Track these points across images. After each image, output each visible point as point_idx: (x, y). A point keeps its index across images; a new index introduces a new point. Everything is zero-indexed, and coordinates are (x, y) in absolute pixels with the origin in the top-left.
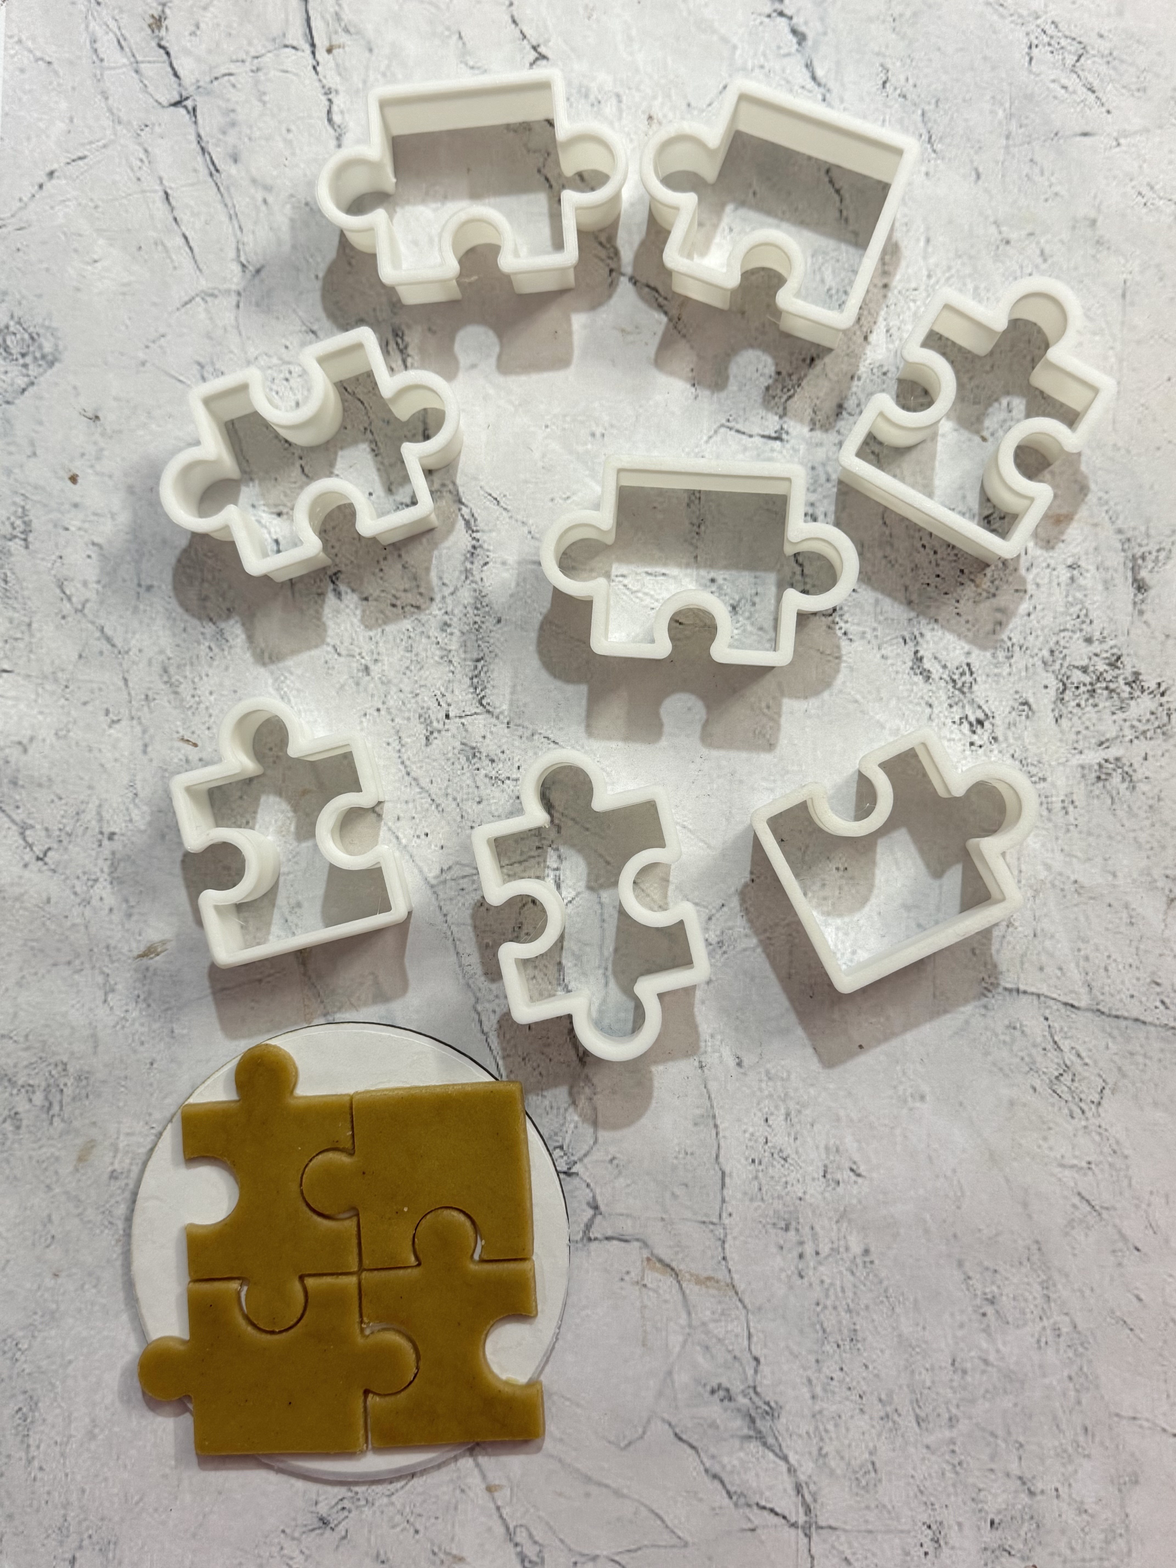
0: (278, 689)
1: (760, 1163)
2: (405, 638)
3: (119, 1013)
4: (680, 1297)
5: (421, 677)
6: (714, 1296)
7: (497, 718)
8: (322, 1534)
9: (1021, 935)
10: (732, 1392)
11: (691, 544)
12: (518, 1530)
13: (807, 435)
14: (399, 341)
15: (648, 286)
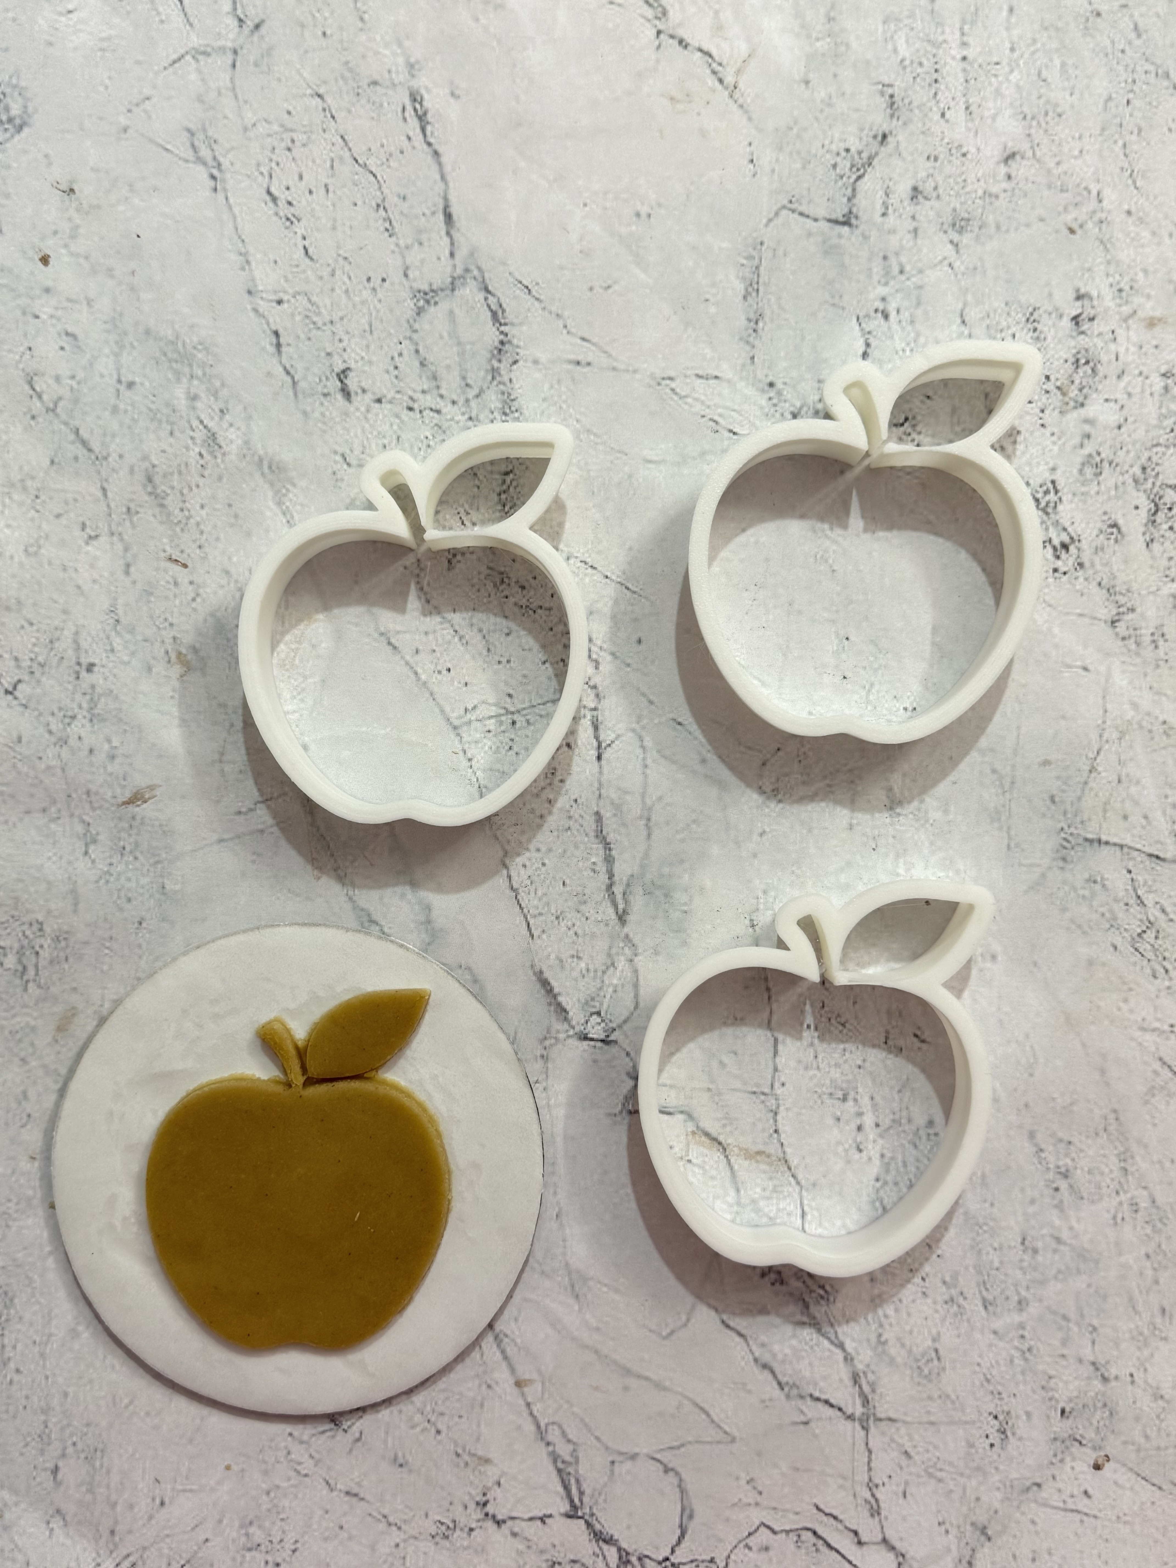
0: (279, 504)
1: (818, 1029)
2: (424, 448)
3: (102, 866)
4: (728, 1173)
6: (764, 1172)
8: (333, 1437)
9: (1104, 781)
10: (785, 1276)
11: (748, 342)
12: (550, 1427)
13: (879, 220)
14: (418, 106)
15: (700, 50)
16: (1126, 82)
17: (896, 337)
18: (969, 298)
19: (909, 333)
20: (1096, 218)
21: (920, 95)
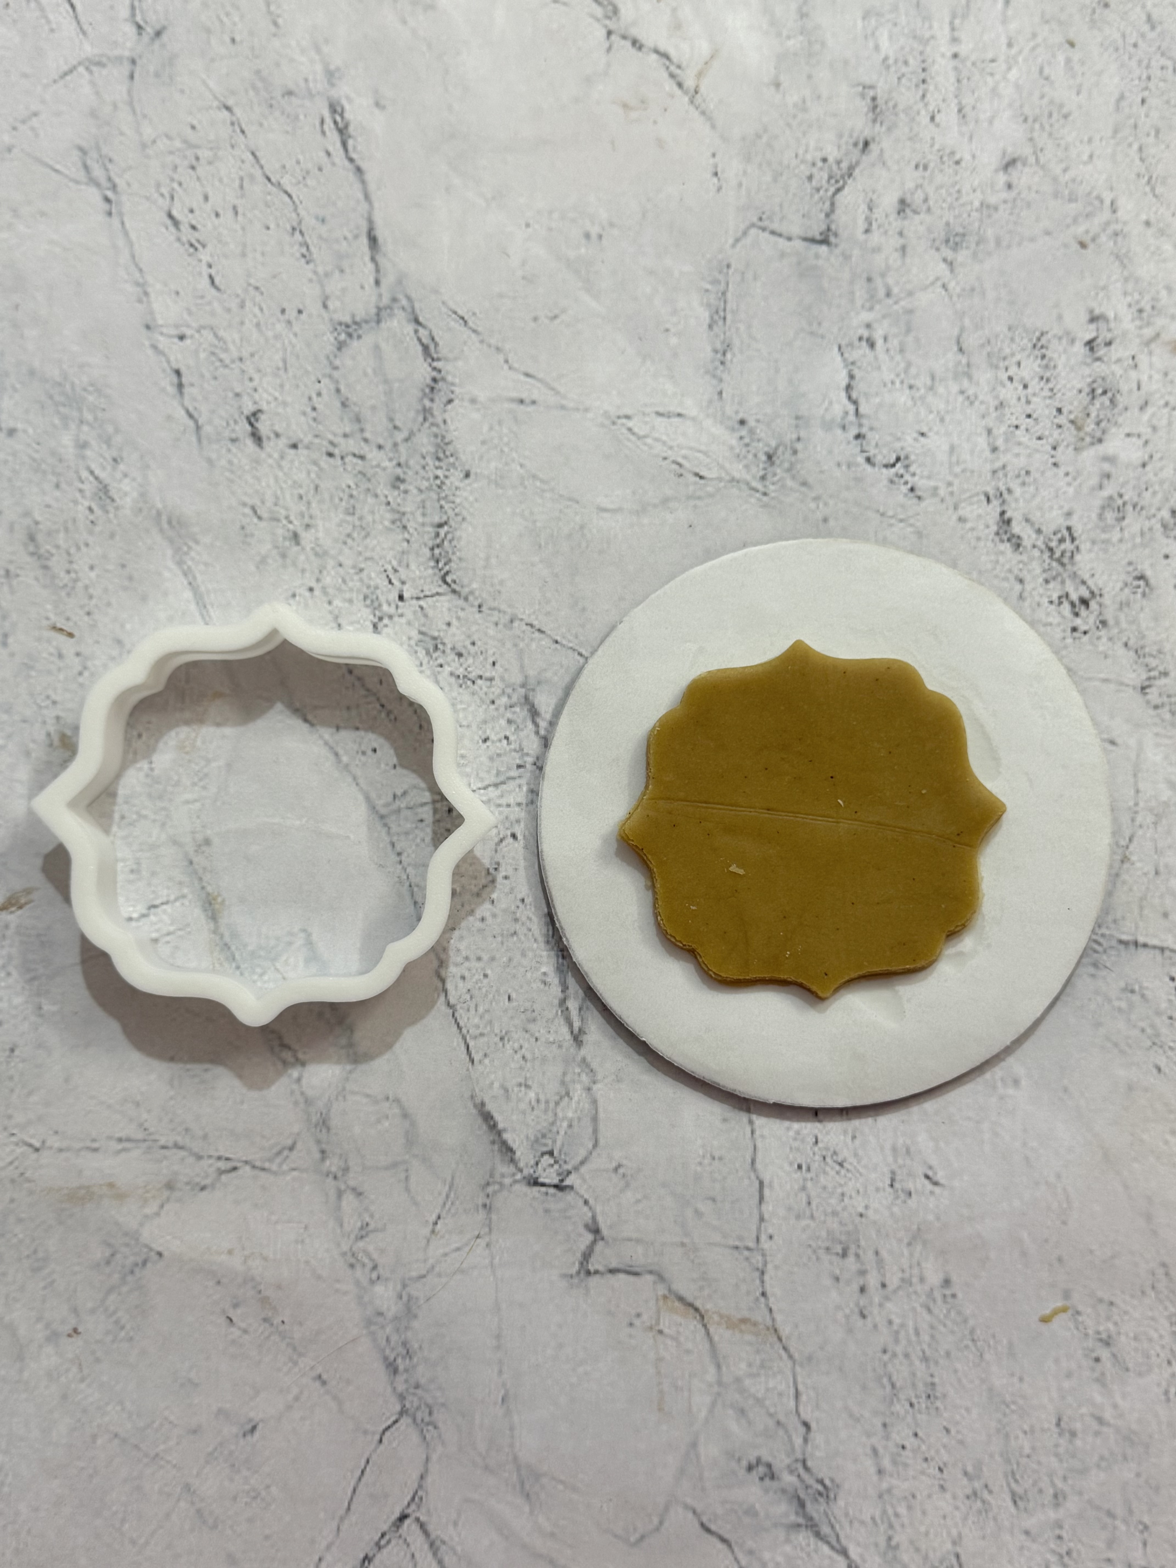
0: (180, 563)
1: (809, 1169)
2: (346, 497)
4: (707, 1346)
5: (366, 547)
6: (750, 1344)
7: (466, 599)
9: (1139, 873)
10: (775, 1469)
11: (714, 376)
13: (862, 237)
14: (338, 119)
15: (657, 51)
16: (1140, 78)
17: (884, 368)
18: (967, 322)
19: (898, 363)
20: (1110, 231)
21: (907, 96)
